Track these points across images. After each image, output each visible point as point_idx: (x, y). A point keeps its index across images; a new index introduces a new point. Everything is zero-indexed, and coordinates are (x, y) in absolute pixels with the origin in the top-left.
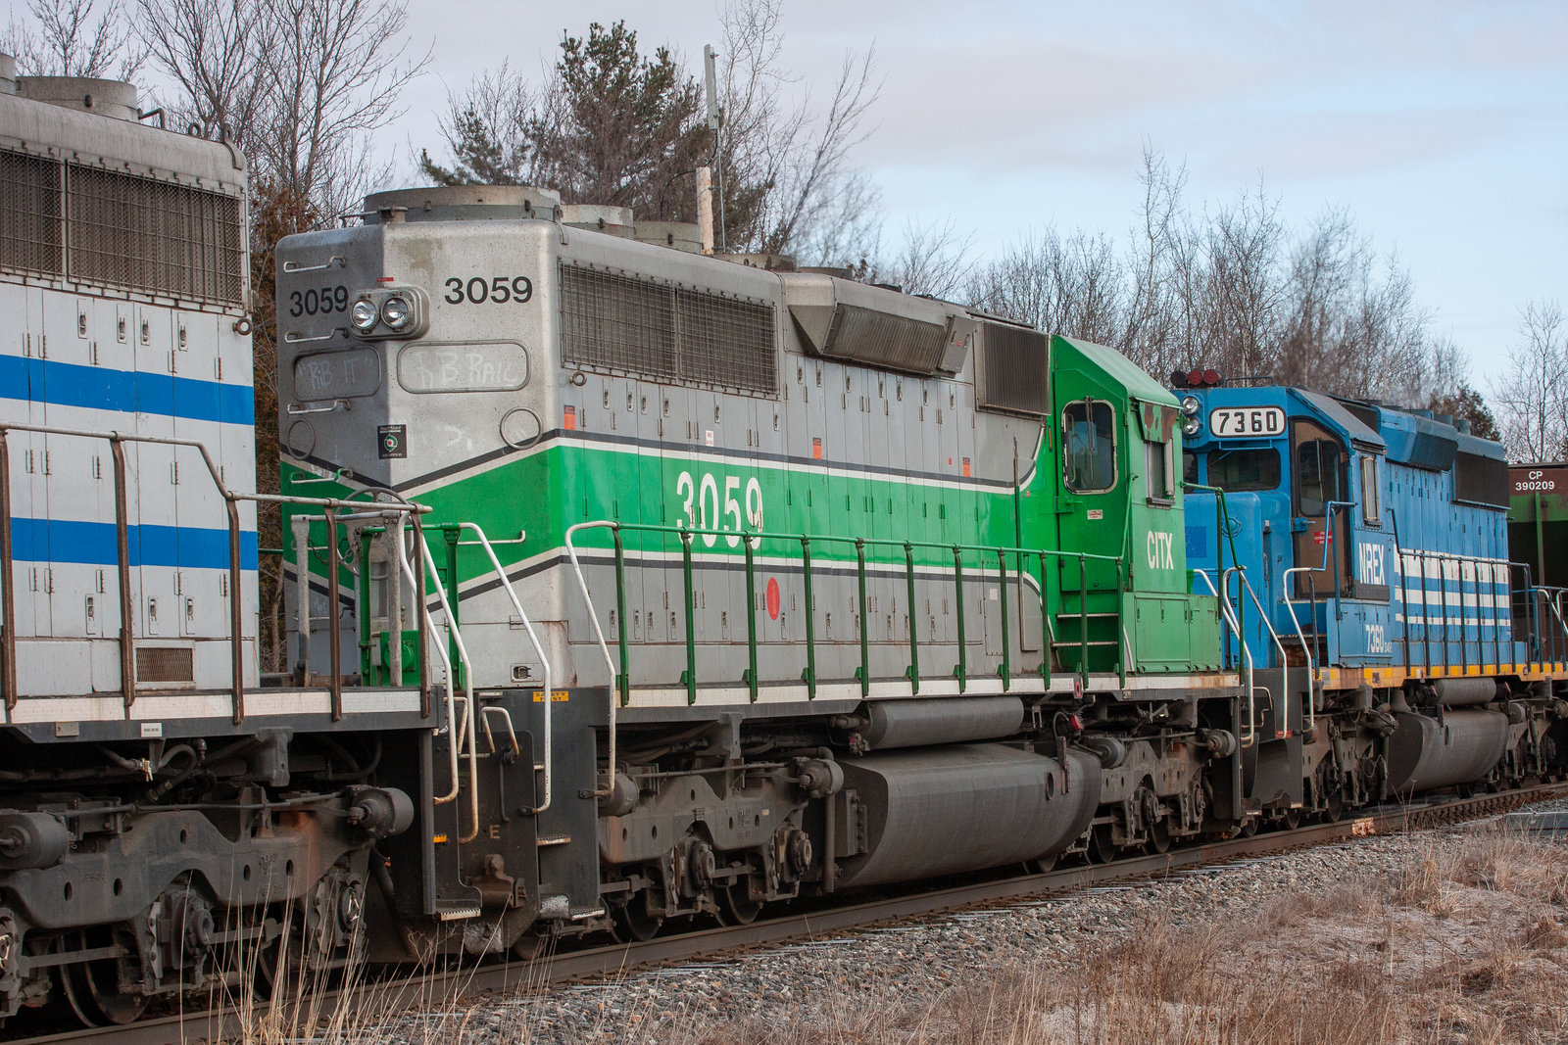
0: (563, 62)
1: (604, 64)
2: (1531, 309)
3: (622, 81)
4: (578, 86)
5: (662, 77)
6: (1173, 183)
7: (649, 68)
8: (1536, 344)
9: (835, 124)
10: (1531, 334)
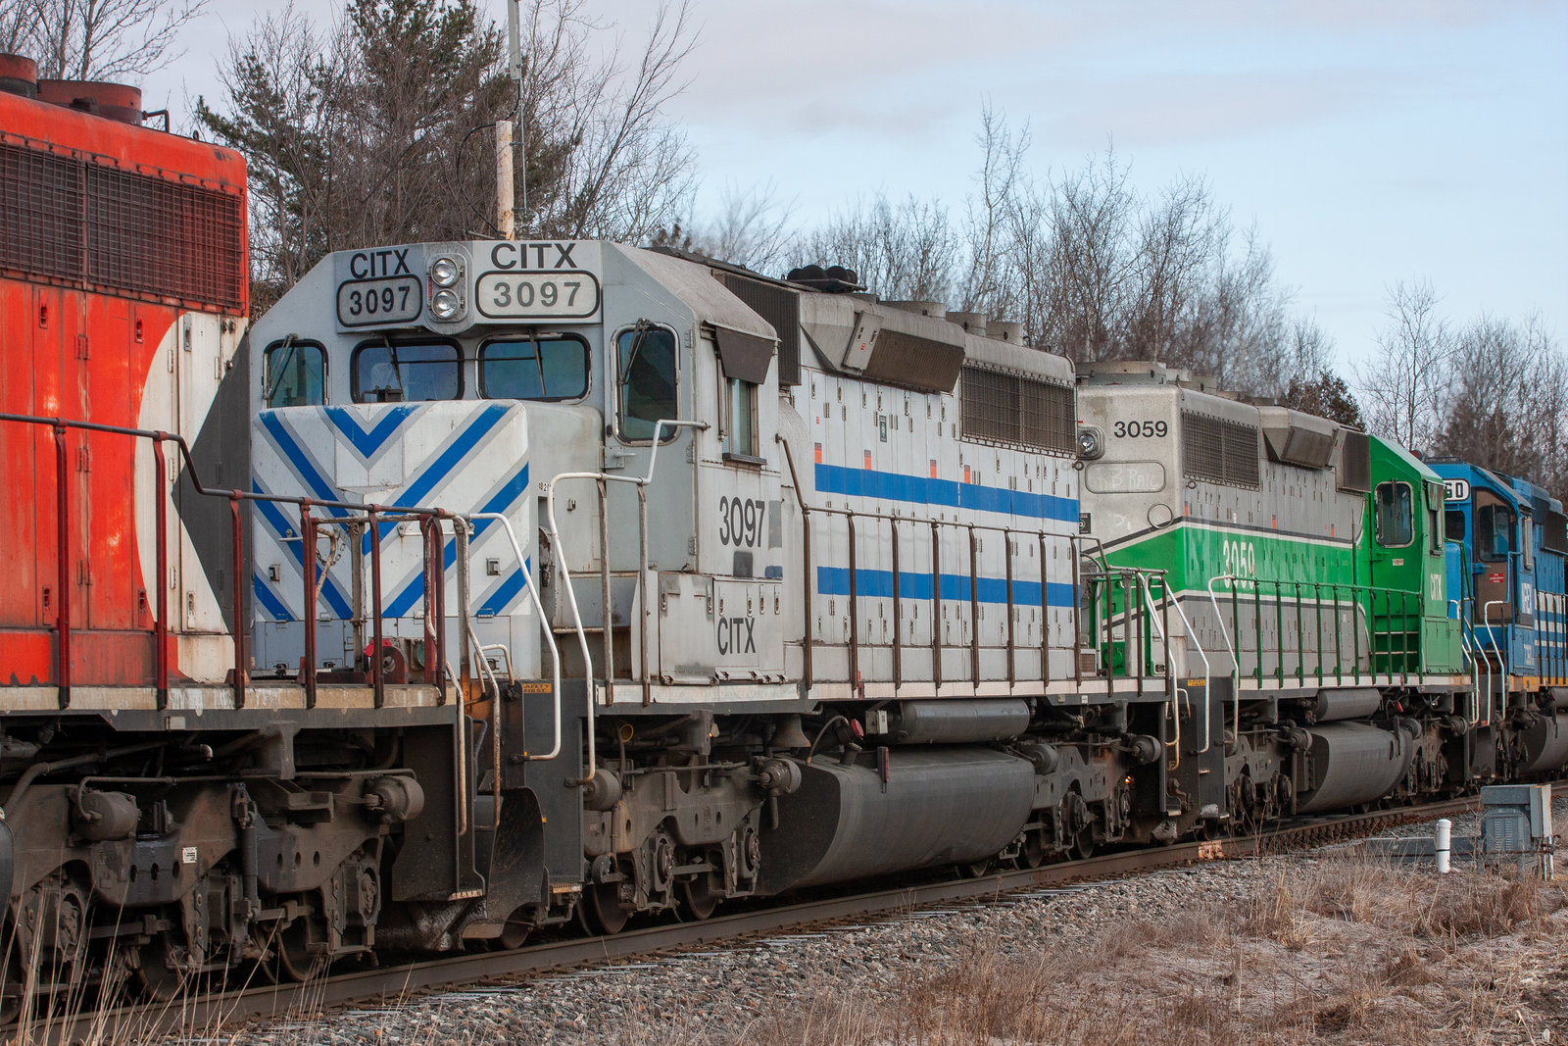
1: (398, 6)
2: (1401, 291)
3: (417, 26)
4: (370, 30)
5: (461, 21)
6: (1014, 147)
7: (447, 11)
8: (1407, 329)
9: (648, 76)
10: (1401, 317)
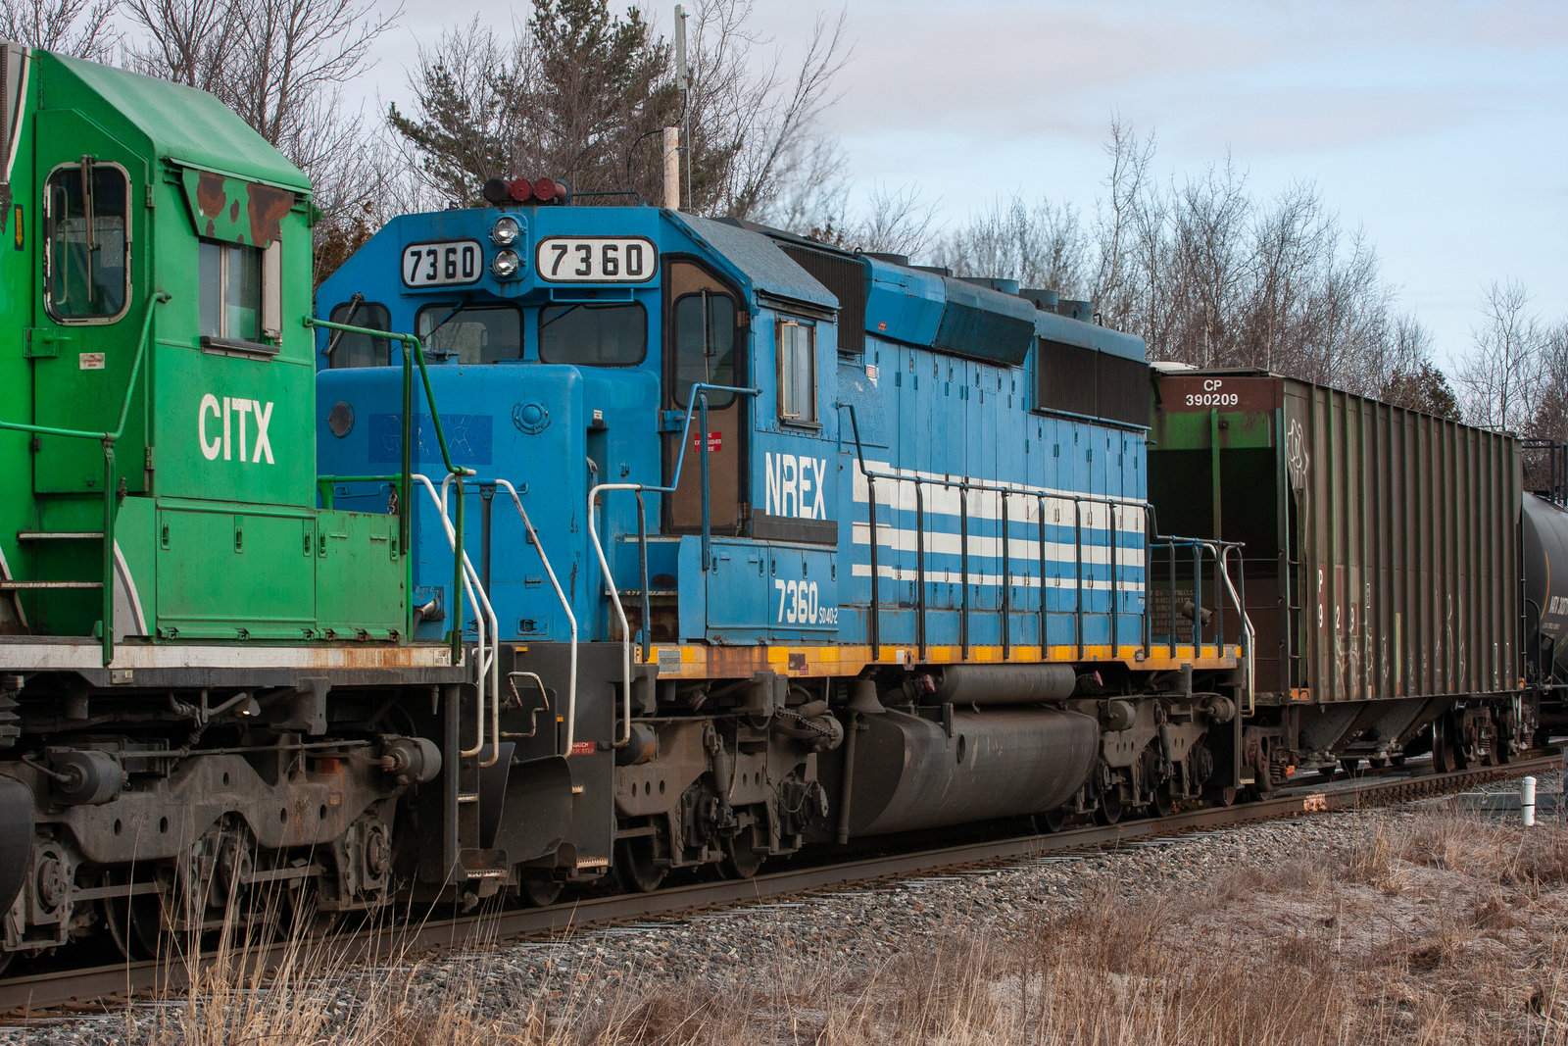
0: (534, 18)
1: (574, 22)
2: (1495, 290)
3: (592, 39)
4: (549, 44)
5: (633, 36)
6: (1140, 154)
7: (619, 28)
8: (1500, 325)
9: (804, 87)
10: (1495, 315)
